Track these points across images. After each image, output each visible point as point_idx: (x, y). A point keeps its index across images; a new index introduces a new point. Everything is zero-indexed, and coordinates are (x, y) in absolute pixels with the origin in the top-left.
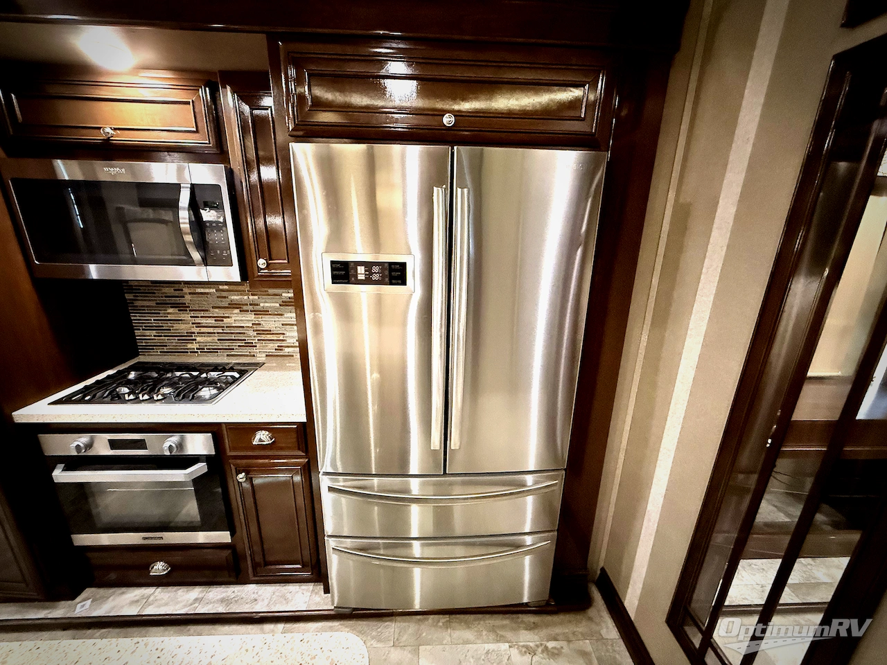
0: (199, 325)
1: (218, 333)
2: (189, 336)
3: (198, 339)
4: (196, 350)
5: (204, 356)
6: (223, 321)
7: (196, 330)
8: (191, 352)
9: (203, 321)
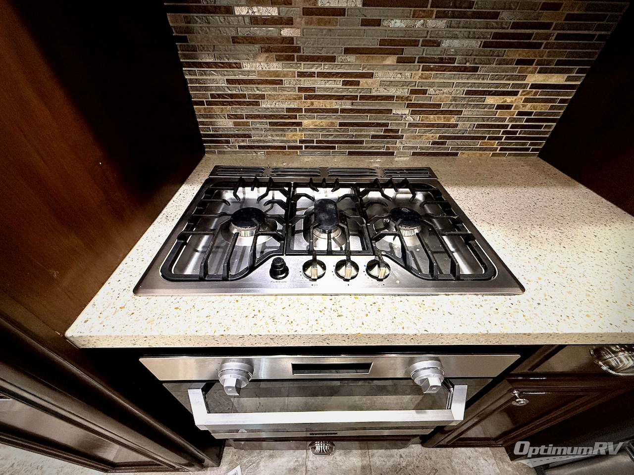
0: (309, 93)
1: (343, 111)
2: (290, 117)
3: (306, 122)
4: (298, 144)
5: (311, 154)
6: (358, 83)
7: (306, 104)
8: (290, 147)
9: (319, 84)
